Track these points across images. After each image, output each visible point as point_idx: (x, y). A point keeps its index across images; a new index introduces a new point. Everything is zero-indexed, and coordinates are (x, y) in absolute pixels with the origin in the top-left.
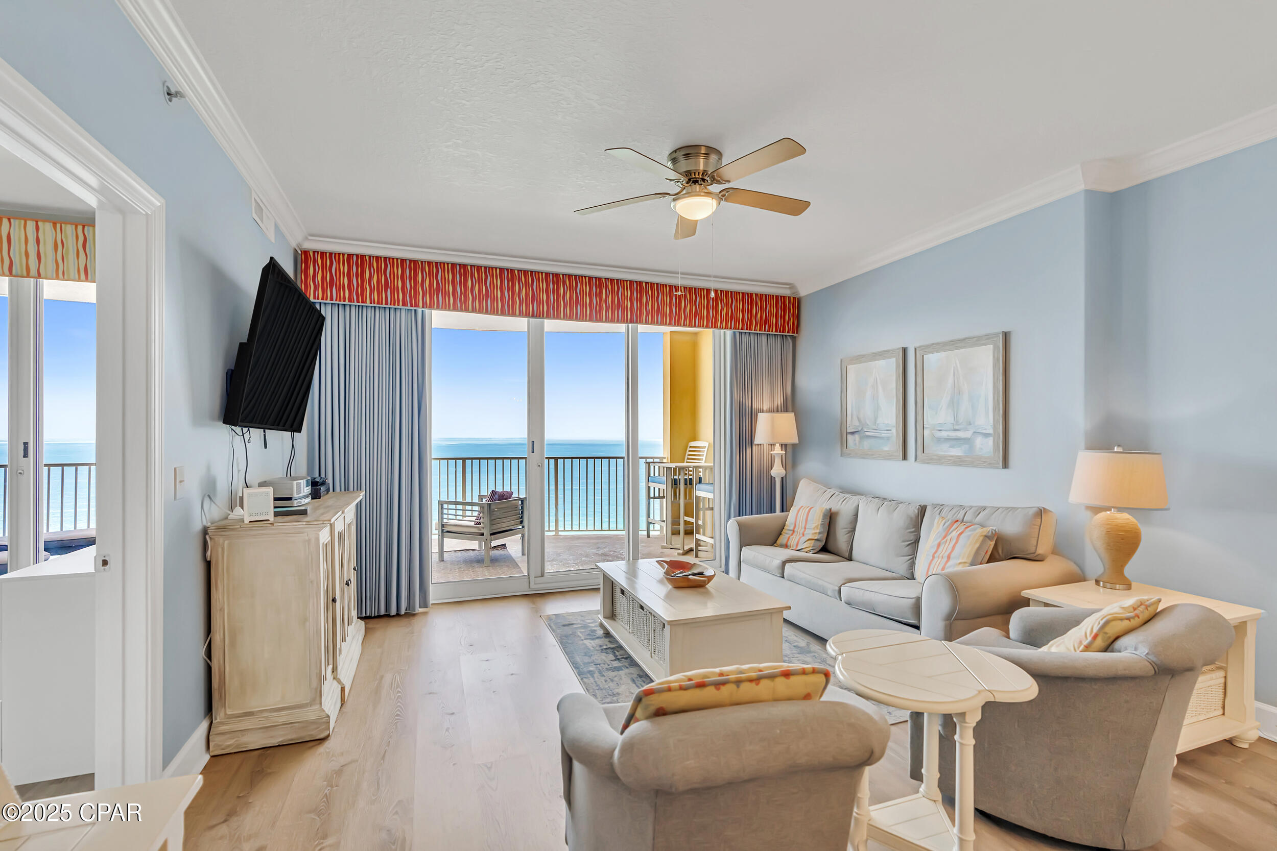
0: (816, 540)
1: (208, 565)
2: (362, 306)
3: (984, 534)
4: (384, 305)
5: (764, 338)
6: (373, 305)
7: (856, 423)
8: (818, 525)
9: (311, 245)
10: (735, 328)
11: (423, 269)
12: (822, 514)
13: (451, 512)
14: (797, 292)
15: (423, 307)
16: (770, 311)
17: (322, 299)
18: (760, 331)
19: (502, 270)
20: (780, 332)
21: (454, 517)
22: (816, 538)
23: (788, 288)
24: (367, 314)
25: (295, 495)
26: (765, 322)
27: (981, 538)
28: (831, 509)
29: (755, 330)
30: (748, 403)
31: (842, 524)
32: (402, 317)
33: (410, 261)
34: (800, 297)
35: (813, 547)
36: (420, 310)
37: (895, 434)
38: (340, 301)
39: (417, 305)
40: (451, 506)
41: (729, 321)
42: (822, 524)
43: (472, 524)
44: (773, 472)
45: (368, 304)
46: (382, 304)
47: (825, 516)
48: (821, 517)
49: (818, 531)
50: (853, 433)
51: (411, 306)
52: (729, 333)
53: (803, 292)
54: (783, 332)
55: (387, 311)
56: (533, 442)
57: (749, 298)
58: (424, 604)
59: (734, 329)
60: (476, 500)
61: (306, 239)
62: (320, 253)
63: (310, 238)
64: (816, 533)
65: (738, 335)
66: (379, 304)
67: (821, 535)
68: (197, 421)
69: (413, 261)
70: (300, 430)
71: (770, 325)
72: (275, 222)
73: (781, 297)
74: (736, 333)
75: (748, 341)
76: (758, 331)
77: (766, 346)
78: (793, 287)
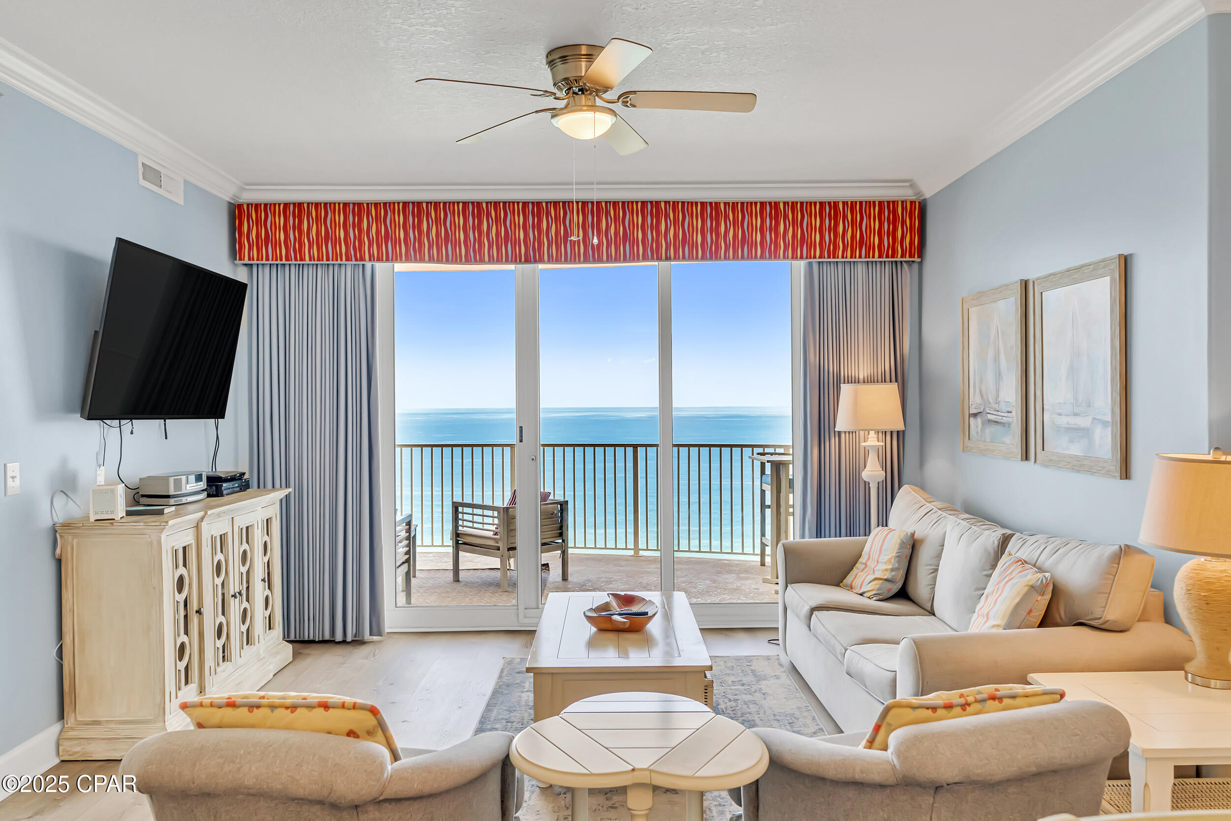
0: (886, 580)
1: (58, 562)
2: (303, 264)
3: (1031, 583)
4: (325, 262)
5: (861, 269)
6: (312, 262)
7: (978, 400)
8: (891, 558)
9: (247, 197)
10: (809, 257)
11: (369, 213)
12: (899, 541)
13: (469, 517)
14: (919, 193)
15: (370, 260)
16: (869, 226)
17: (258, 260)
18: (851, 257)
19: (464, 204)
20: (887, 257)
22: (885, 577)
23: (907, 186)
24: (308, 273)
25: (174, 492)
26: (861, 245)
27: (1026, 588)
28: (913, 535)
29: (843, 257)
30: (832, 367)
31: (924, 557)
32: (347, 272)
33: (354, 204)
34: (925, 200)
35: (878, 590)
36: (368, 265)
37: (1015, 418)
38: (277, 260)
39: (362, 259)
40: (470, 510)
41: (803, 244)
42: (898, 556)
43: (490, 534)
44: (865, 475)
45: (307, 261)
46: (323, 261)
47: (902, 545)
48: (897, 546)
49: (890, 567)
50: (975, 415)
51: (356, 260)
52: (803, 264)
53: (928, 191)
54: (893, 257)
55: (331, 268)
56: (521, 427)
57: (832, 210)
58: (376, 628)
59: (807, 258)
62: (254, 205)
63: (247, 187)
64: (886, 570)
65: (815, 267)
66: (320, 261)
67: (893, 573)
69: (358, 203)
70: (223, 417)
71: (870, 248)
72: (185, 181)
73: (888, 202)
74: (810, 264)
75: (833, 275)
76: (849, 259)
77: (864, 279)
78: (913, 185)
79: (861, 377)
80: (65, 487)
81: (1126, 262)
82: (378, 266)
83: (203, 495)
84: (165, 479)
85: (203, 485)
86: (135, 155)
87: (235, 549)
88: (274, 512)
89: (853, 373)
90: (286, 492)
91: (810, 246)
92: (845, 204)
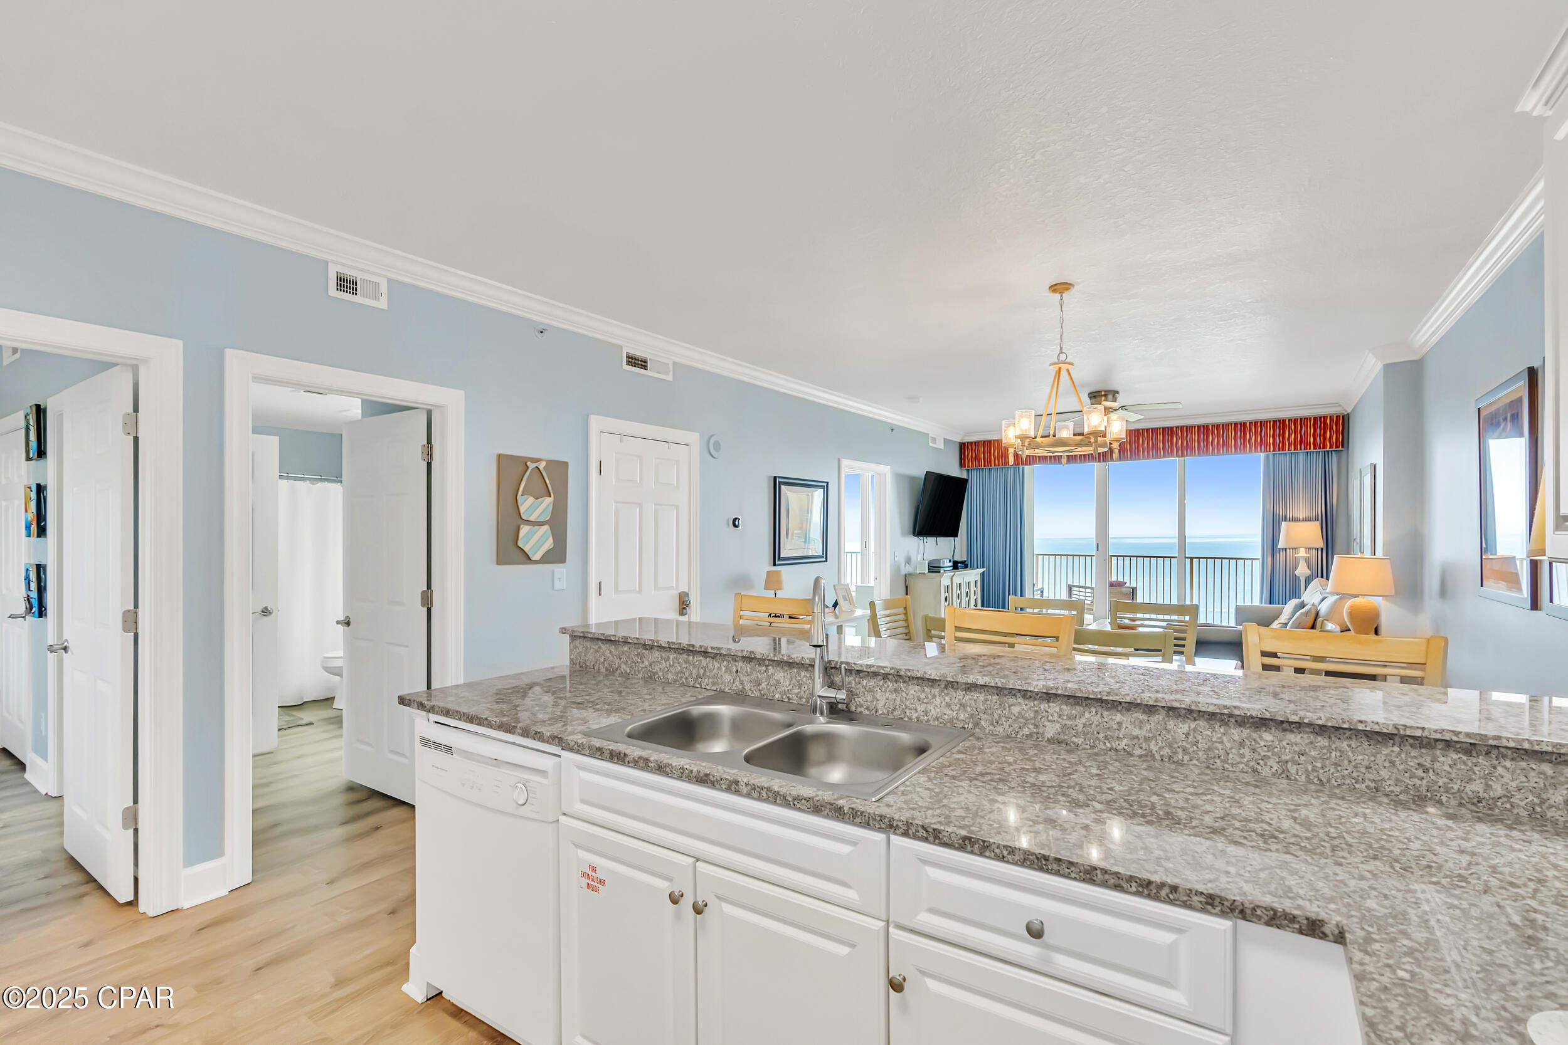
1: (907, 587)
2: (991, 468)
5: (1302, 457)
6: (996, 467)
9: (967, 439)
10: (1266, 451)
13: (1076, 593)
14: (1342, 410)
15: (1022, 465)
16: (1306, 431)
17: (972, 469)
20: (1320, 448)
21: (1078, 597)
24: (994, 472)
25: (942, 566)
26: (1303, 442)
28: (1304, 601)
29: (1289, 450)
32: (1011, 471)
34: (1348, 413)
36: (1021, 467)
38: (980, 467)
39: (1018, 464)
40: (1076, 589)
41: (1262, 444)
43: (1089, 602)
44: (1298, 572)
45: (993, 467)
46: (1000, 466)
51: (1015, 465)
52: (1263, 455)
53: (1351, 408)
54: (1323, 448)
55: (1004, 469)
56: (1100, 545)
57: (1281, 425)
61: (965, 436)
62: (970, 443)
63: (967, 434)
65: (1271, 457)
68: (903, 534)
70: (956, 536)
71: (1307, 445)
72: (945, 439)
73: (1320, 418)
74: (1268, 456)
75: (1283, 460)
76: (1293, 451)
77: (1305, 463)
78: (1340, 406)
79: (1301, 518)
80: (908, 561)
81: (1374, 467)
82: (1026, 467)
83: (951, 568)
84: (939, 561)
85: (951, 564)
86: (927, 434)
87: (965, 590)
88: (979, 578)
89: (1296, 515)
90: (982, 570)
91: (1267, 445)
92: (1290, 420)
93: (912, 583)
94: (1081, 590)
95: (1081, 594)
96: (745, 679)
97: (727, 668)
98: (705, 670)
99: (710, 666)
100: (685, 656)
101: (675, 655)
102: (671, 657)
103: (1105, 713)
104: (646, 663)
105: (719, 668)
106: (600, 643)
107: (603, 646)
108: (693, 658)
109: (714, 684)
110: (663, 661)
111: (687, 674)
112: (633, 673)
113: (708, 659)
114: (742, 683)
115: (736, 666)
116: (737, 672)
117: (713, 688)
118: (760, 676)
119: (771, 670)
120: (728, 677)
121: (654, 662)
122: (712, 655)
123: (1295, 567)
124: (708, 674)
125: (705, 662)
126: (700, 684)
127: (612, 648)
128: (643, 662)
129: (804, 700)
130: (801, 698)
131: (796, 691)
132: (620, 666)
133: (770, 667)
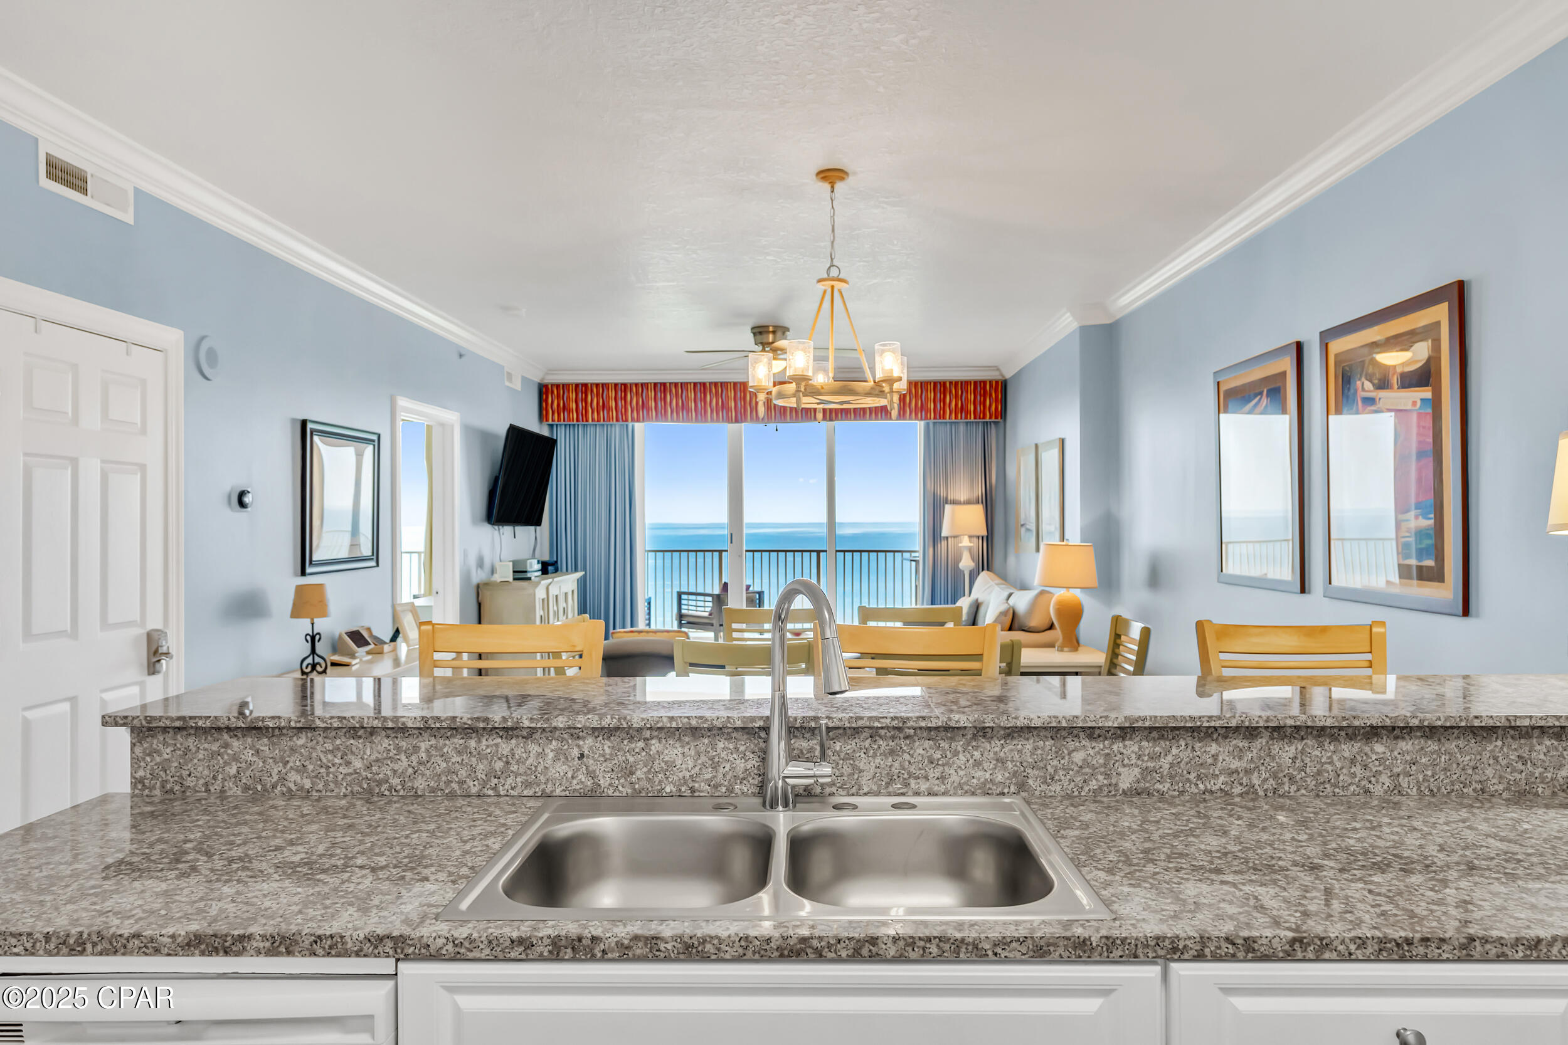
1: (479, 605)
2: (587, 425)
4: (602, 423)
5: (962, 428)
6: (594, 423)
7: (1024, 516)
9: (550, 379)
10: (926, 418)
11: (631, 390)
13: (691, 603)
14: (1003, 376)
15: (632, 421)
16: (967, 398)
17: (557, 421)
19: (695, 384)
20: (980, 418)
21: (694, 608)
24: (590, 431)
25: (529, 569)
26: (963, 410)
29: (949, 419)
32: (617, 429)
33: (622, 384)
34: (1006, 379)
36: (630, 425)
37: (1034, 526)
38: (571, 422)
39: (627, 420)
40: (691, 597)
41: (920, 412)
43: (706, 614)
44: (961, 565)
45: (591, 422)
50: (1022, 525)
51: (623, 422)
52: (922, 423)
53: (1009, 373)
54: (984, 419)
55: (606, 427)
56: (732, 534)
57: (941, 388)
60: (709, 591)
61: (547, 374)
62: (555, 385)
63: (550, 372)
65: (931, 426)
66: (599, 422)
69: (624, 384)
70: (540, 523)
71: (967, 413)
72: (522, 377)
73: (980, 382)
74: (928, 424)
75: (943, 431)
76: (954, 420)
77: (964, 434)
78: (998, 369)
80: (480, 564)
81: (1063, 441)
82: (637, 425)
83: (540, 573)
84: (524, 562)
85: (539, 566)
86: (503, 367)
88: (574, 586)
90: (580, 574)
91: (928, 411)
92: (951, 383)
93: (486, 595)
94: (699, 598)
95: (699, 604)
96: (600, 768)
97: (558, 753)
98: (508, 763)
99: (519, 752)
100: (458, 741)
101: (433, 742)
102: (423, 746)
103: (1198, 745)
104: (358, 764)
105: (541, 755)
106: (226, 736)
107: (236, 744)
108: (479, 741)
109: (527, 785)
110: (403, 757)
111: (463, 773)
112: (320, 787)
113: (513, 741)
114: (592, 775)
115: (579, 746)
116: (582, 756)
117: (525, 793)
118: (631, 759)
119: (655, 746)
120: (561, 768)
121: (377, 760)
122: (525, 733)
123: (958, 559)
124: (514, 768)
125: (505, 747)
126: (495, 788)
127: (263, 744)
128: (348, 763)
129: (724, 789)
130: (716, 787)
131: (709, 776)
132: (283, 779)
133: (653, 742)
